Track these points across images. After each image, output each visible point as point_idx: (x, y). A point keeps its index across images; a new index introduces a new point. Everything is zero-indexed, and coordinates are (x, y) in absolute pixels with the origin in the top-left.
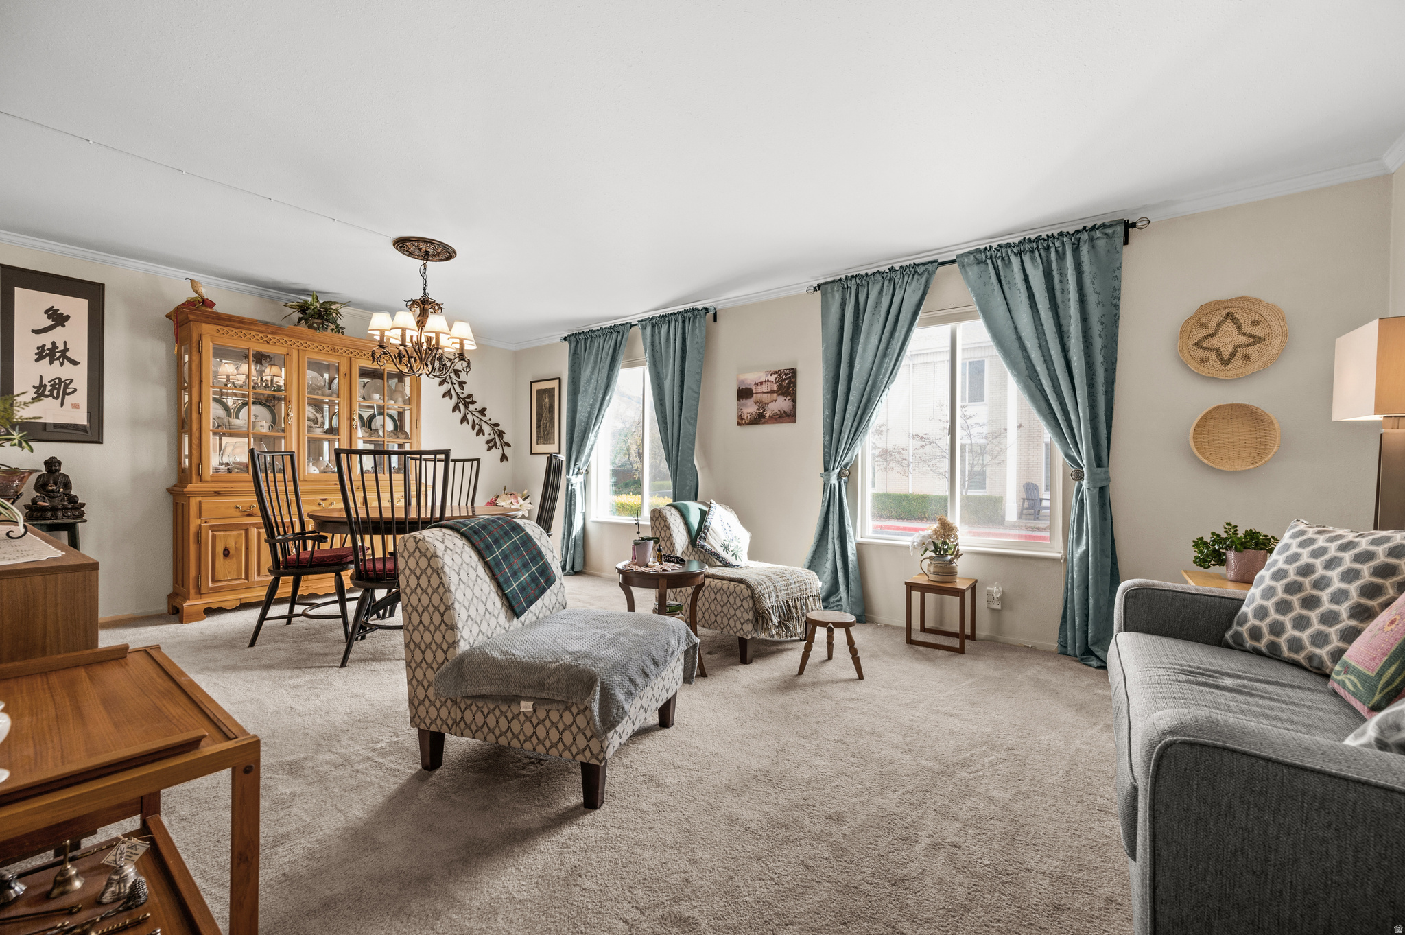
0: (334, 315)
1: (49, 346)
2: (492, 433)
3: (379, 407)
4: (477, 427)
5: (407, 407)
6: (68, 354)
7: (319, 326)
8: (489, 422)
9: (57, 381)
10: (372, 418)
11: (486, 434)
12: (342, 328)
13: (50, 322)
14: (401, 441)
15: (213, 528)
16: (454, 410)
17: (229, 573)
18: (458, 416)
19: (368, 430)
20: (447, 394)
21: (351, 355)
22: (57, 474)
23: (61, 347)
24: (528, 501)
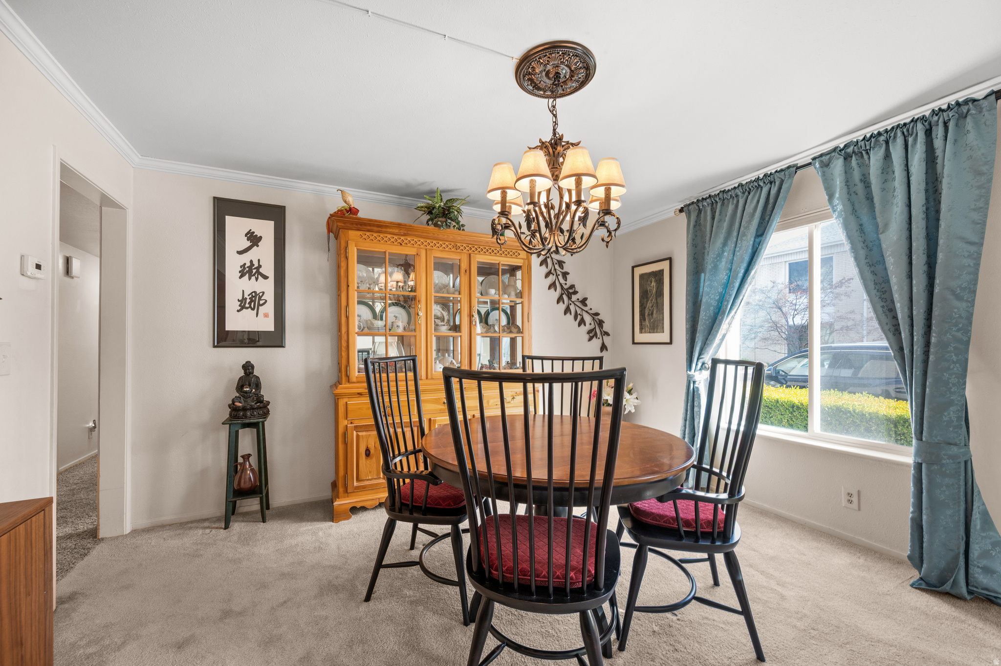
0: (456, 213)
1: (248, 264)
2: (592, 323)
3: (493, 302)
4: (579, 318)
5: (519, 301)
6: (261, 270)
7: (442, 224)
8: (590, 311)
9: (254, 294)
10: (487, 314)
11: (587, 324)
12: (463, 226)
13: (249, 244)
14: (513, 335)
15: (357, 428)
16: (558, 302)
17: (370, 472)
18: (562, 307)
19: (485, 325)
20: (553, 286)
21: (470, 252)
22: (251, 375)
23: (256, 265)
24: (634, 396)
